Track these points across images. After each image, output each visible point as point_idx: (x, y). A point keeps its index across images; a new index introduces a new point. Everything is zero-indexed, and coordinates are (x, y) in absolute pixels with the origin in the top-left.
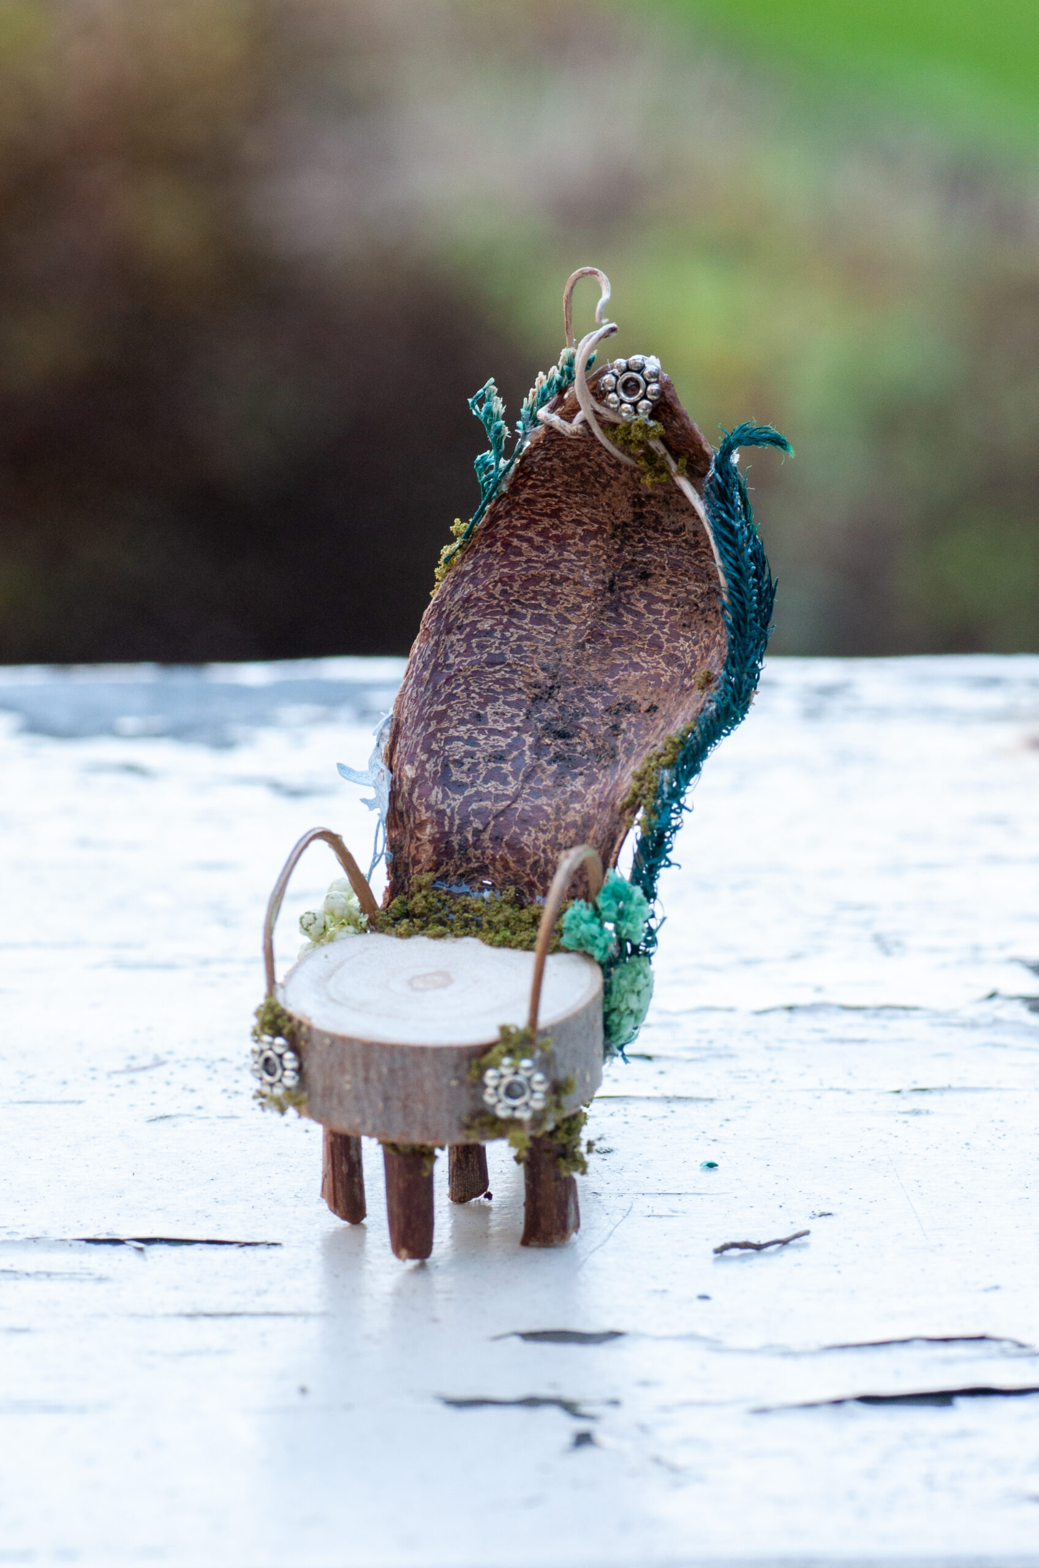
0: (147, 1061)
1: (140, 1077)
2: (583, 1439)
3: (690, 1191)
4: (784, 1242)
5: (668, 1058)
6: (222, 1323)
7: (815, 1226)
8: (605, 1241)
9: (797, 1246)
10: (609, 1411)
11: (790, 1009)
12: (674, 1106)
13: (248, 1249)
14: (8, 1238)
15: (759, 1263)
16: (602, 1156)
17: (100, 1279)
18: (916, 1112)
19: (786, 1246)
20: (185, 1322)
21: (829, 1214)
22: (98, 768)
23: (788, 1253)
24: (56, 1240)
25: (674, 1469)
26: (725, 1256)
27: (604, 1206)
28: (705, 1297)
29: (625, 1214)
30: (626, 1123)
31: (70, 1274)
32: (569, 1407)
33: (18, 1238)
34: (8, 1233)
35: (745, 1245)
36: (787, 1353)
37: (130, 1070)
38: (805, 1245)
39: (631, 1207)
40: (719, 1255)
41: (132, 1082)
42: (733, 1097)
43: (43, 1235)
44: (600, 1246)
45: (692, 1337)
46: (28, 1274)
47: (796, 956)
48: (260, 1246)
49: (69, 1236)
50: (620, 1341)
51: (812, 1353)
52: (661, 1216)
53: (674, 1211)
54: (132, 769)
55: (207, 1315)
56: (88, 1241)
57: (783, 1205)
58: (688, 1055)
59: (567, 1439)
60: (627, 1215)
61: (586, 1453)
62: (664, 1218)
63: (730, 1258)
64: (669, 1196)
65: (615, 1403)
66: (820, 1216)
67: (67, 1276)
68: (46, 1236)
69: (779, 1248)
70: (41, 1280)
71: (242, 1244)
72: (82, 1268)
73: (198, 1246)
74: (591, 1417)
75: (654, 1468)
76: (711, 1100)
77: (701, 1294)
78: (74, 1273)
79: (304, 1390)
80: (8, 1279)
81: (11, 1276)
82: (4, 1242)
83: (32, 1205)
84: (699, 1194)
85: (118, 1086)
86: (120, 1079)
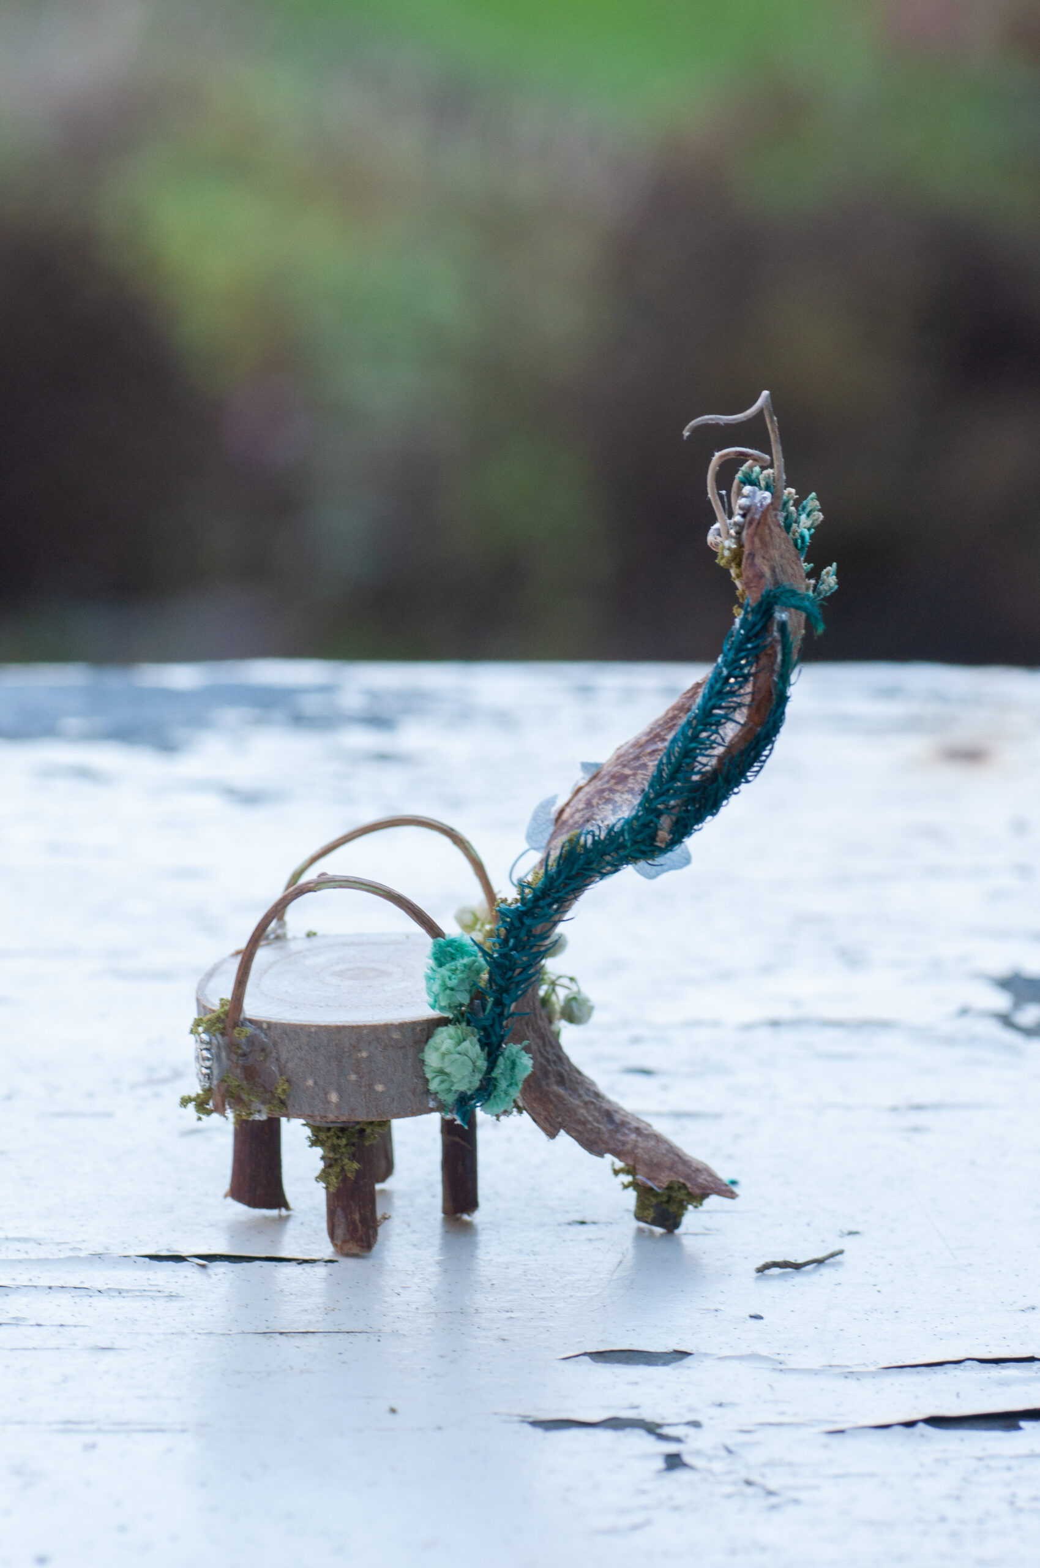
0: (165, 1072)
1: (162, 1088)
2: (674, 1462)
4: (820, 1262)
5: (668, 1073)
6: (299, 1341)
7: (846, 1244)
9: (833, 1265)
10: (691, 1431)
11: (775, 1024)
12: (685, 1122)
13: (305, 1265)
14: (71, 1254)
15: (799, 1279)
17: (171, 1297)
18: (916, 1129)
19: (821, 1265)
20: (262, 1341)
21: (857, 1233)
22: (50, 772)
23: (825, 1271)
24: (120, 1257)
25: (770, 1493)
26: (768, 1274)
28: (758, 1317)
31: (140, 1291)
32: (652, 1429)
33: (83, 1254)
34: (71, 1249)
35: (786, 1265)
36: (849, 1375)
37: (151, 1082)
38: (840, 1263)
40: (760, 1274)
41: (156, 1094)
42: (738, 1114)
43: (106, 1252)
45: (754, 1357)
46: (100, 1291)
47: (767, 970)
48: (318, 1263)
49: (131, 1252)
50: (687, 1361)
51: (874, 1375)
52: (696, 1234)
53: (708, 1229)
54: (84, 773)
55: (281, 1333)
56: (151, 1257)
57: (812, 1223)
58: (685, 1069)
59: (660, 1464)
61: (680, 1475)
62: (700, 1236)
63: (772, 1275)
65: (696, 1424)
66: (850, 1235)
67: (138, 1294)
68: (108, 1252)
69: (816, 1267)
70: (113, 1297)
71: (301, 1261)
72: (150, 1285)
73: (258, 1263)
74: (678, 1440)
75: (749, 1490)
76: (717, 1116)
77: (752, 1314)
78: (145, 1290)
79: (393, 1411)
80: (81, 1296)
81: (83, 1292)
82: (69, 1259)
83: (87, 1220)
84: (727, 1212)
85: (143, 1099)
86: (144, 1091)
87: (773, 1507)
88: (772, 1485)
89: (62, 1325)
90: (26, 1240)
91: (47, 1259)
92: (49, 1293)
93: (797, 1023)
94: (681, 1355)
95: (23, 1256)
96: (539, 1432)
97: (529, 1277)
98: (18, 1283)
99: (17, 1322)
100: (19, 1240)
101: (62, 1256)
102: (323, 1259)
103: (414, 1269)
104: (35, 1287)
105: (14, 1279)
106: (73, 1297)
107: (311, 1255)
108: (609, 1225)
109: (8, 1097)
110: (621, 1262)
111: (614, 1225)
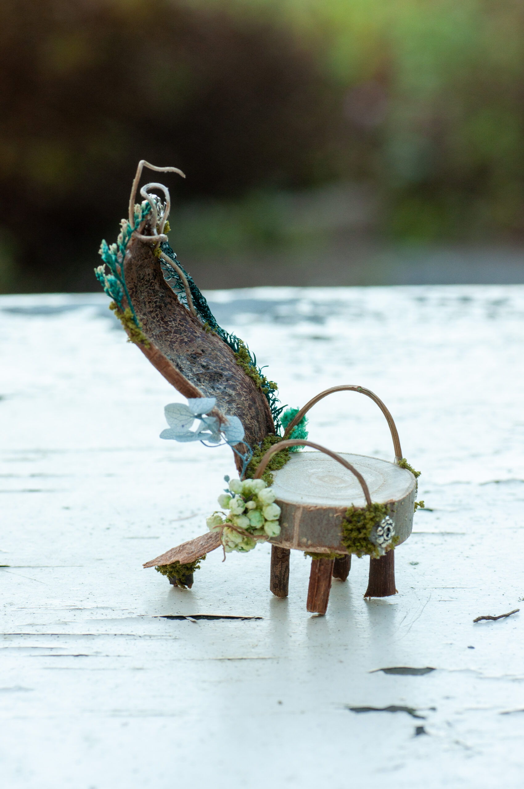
0: (188, 514)
1: (185, 523)
2: (420, 731)
3: (458, 586)
4: (507, 616)
5: (440, 511)
6: (237, 663)
7: (521, 606)
8: (420, 615)
9: (514, 617)
10: (431, 713)
11: (497, 482)
12: (447, 538)
13: (245, 621)
14: (129, 616)
15: (495, 625)
16: (414, 566)
17: (176, 639)
19: (507, 618)
20: (219, 664)
23: (509, 620)
24: (152, 617)
25: (467, 748)
26: (479, 623)
27: (417, 595)
28: (472, 648)
30: (424, 547)
31: (160, 636)
32: (411, 712)
33: (134, 616)
34: (129, 613)
35: (489, 618)
36: (516, 680)
37: (180, 519)
38: (517, 616)
39: (431, 596)
40: (476, 623)
41: (182, 526)
42: (474, 533)
43: (146, 614)
44: (418, 618)
45: (468, 671)
46: (140, 637)
47: (497, 452)
48: (252, 620)
49: (159, 614)
50: (433, 673)
52: (445, 601)
53: (452, 598)
55: (229, 659)
56: (168, 617)
57: (504, 594)
58: (450, 509)
59: (412, 731)
60: (429, 600)
61: (423, 738)
62: (447, 602)
63: (481, 624)
64: (449, 589)
65: (433, 709)
67: (159, 637)
68: (147, 614)
69: (504, 618)
70: (147, 639)
71: (243, 618)
72: (166, 633)
73: (222, 620)
74: (423, 718)
75: (456, 747)
76: (463, 534)
77: (469, 645)
78: (163, 636)
79: (280, 703)
80: (131, 639)
81: (132, 637)
82: (127, 618)
83: (139, 597)
84: (463, 588)
85: (175, 529)
86: (176, 524)
87: (469, 757)
88: (469, 743)
89: (119, 656)
90: (107, 608)
91: (116, 619)
92: (115, 638)
93: (508, 482)
94: (430, 670)
95: (104, 617)
96: (353, 715)
97: (358, 626)
98: (100, 632)
99: (97, 654)
100: (103, 608)
101: (124, 617)
102: (256, 617)
103: (300, 622)
104: (108, 634)
105: (98, 630)
106: (126, 640)
107: (249, 615)
108: (402, 596)
109: (108, 529)
110: (405, 617)
111: (404, 596)
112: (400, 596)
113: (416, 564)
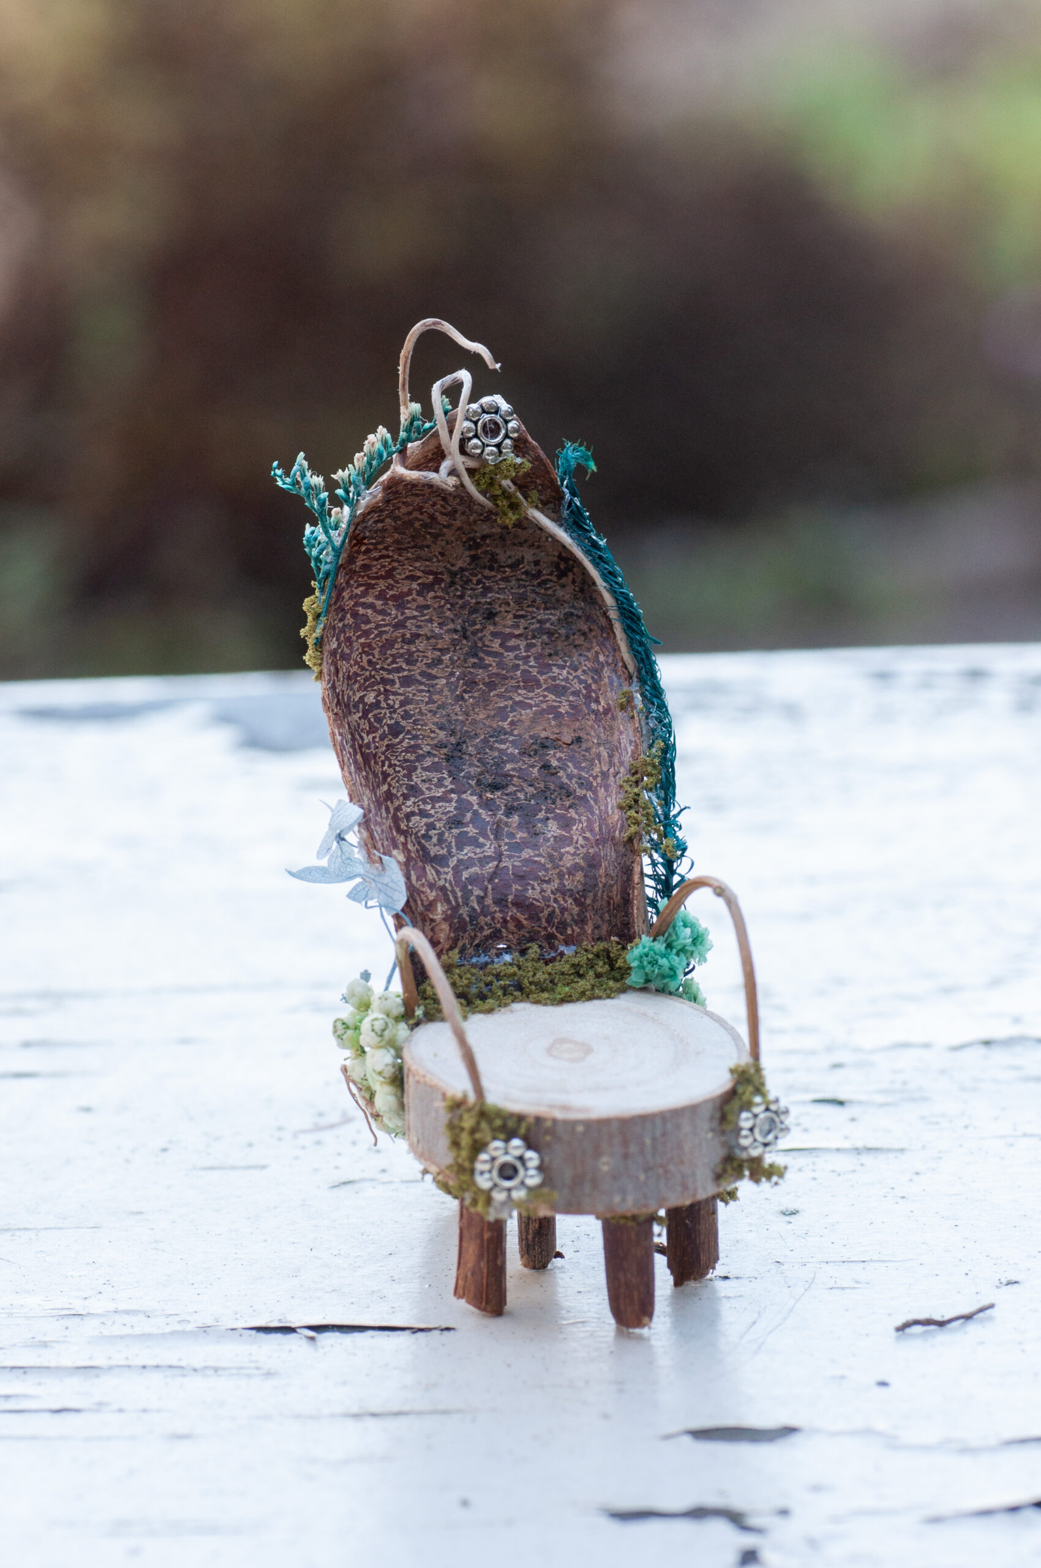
0: (334, 1118)
1: (325, 1136)
2: (749, 1558)
3: (875, 1258)
4: (968, 1317)
5: (860, 1103)
6: (388, 1423)
7: (1001, 1297)
8: (785, 1318)
9: (982, 1321)
10: (778, 1522)
11: (987, 1043)
12: (866, 1159)
13: (420, 1335)
14: (178, 1327)
15: (942, 1337)
16: (788, 1218)
17: (269, 1374)
19: (970, 1322)
20: (351, 1424)
21: (1016, 1282)
23: (972, 1327)
24: (227, 1329)
26: (907, 1334)
27: (786, 1277)
28: (883, 1384)
29: (807, 1286)
30: (814, 1179)
31: (238, 1368)
32: (736, 1518)
33: (189, 1327)
34: (179, 1322)
35: (928, 1322)
36: (966, 1450)
37: (317, 1128)
38: (990, 1319)
39: (814, 1278)
40: (900, 1333)
41: (318, 1143)
42: (924, 1147)
43: (215, 1324)
44: (780, 1325)
45: (868, 1432)
46: (195, 1370)
47: (996, 982)
48: (434, 1331)
49: (239, 1324)
50: (795, 1438)
51: (991, 1449)
52: (843, 1289)
53: (858, 1282)
55: (374, 1415)
56: (259, 1329)
57: (970, 1273)
58: (880, 1099)
59: (734, 1559)
60: (809, 1287)
62: (847, 1291)
63: (912, 1335)
64: (853, 1264)
65: (784, 1512)
66: (1007, 1285)
67: (235, 1371)
68: (218, 1324)
69: (963, 1323)
70: (208, 1376)
72: (250, 1361)
73: (371, 1333)
74: (761, 1531)
76: (902, 1150)
77: (880, 1379)
78: (242, 1368)
79: (465, 1503)
80: (175, 1376)
81: (178, 1372)
82: (173, 1333)
83: (206, 1288)
84: (884, 1261)
85: (303, 1148)
86: (306, 1139)
89: (145, 1411)
90: (135, 1312)
91: (150, 1335)
92: (142, 1373)
93: (1009, 1042)
94: (788, 1431)
95: (127, 1331)
96: (615, 1526)
97: (653, 1343)
98: (113, 1362)
99: (100, 1406)
100: (127, 1312)
101: (168, 1329)
102: (440, 1326)
103: (533, 1336)
104: (129, 1366)
105: (110, 1358)
106: (166, 1377)
107: (428, 1323)
108: (753, 1280)
109: (164, 1150)
110: (754, 1323)
111: (758, 1280)
112: (751, 1279)
113: (793, 1213)
